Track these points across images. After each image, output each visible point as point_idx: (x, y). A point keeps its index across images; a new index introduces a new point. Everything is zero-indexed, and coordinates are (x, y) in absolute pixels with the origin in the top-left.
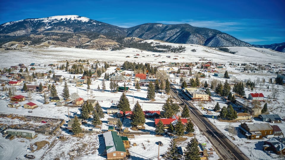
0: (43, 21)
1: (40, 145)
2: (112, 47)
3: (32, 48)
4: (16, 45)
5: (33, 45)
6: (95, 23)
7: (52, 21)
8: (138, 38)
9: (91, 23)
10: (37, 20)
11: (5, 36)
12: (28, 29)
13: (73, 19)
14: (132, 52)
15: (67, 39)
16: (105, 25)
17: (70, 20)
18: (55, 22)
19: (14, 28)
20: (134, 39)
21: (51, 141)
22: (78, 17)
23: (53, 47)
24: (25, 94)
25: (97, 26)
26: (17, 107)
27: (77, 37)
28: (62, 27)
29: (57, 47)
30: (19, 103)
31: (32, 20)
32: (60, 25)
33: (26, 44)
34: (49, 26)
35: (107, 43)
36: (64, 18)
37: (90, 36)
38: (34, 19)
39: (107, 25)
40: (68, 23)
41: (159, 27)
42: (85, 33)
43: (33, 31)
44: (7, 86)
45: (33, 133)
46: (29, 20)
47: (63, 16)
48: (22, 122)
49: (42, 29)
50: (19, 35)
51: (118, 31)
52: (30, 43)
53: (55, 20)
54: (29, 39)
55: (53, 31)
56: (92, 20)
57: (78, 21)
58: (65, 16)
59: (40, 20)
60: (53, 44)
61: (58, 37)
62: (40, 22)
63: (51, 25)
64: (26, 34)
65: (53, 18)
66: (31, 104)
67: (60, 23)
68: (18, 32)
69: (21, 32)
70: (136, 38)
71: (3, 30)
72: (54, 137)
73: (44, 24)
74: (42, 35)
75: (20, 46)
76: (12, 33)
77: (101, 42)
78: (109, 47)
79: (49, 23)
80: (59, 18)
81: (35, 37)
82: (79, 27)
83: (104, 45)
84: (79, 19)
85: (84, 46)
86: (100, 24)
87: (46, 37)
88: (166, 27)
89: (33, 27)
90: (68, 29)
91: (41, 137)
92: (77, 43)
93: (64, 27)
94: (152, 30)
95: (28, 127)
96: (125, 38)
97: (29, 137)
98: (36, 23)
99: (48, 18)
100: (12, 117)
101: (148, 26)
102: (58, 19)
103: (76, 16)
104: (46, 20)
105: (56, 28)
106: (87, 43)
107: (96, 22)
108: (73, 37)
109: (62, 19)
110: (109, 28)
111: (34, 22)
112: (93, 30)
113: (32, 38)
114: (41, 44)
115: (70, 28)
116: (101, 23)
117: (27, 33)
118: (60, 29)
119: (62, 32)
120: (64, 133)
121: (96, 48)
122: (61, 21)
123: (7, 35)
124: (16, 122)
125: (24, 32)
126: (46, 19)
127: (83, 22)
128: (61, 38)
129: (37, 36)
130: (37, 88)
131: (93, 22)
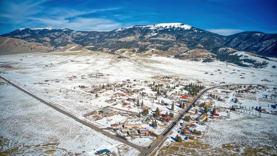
0: (150, 29)
1: (129, 118)
2: (206, 57)
3: (138, 56)
4: (126, 52)
5: (139, 53)
6: (196, 31)
7: (157, 28)
8: (232, 49)
9: (193, 31)
10: (145, 27)
11: (117, 41)
12: (137, 35)
13: (176, 27)
14: (218, 66)
15: (168, 48)
16: (205, 33)
17: (174, 27)
18: (160, 29)
19: (125, 34)
20: (229, 49)
21: (132, 118)
22: (181, 25)
23: (155, 56)
24: (128, 102)
25: (198, 33)
26: (125, 107)
27: (177, 46)
28: (166, 35)
29: (158, 56)
30: (126, 106)
31: (141, 27)
32: (164, 32)
33: (134, 51)
34: (155, 33)
35: (202, 54)
36: (168, 25)
37: (189, 45)
38: (143, 26)
39: (208, 32)
40: (172, 31)
41: (257, 36)
42: (186, 41)
43: (141, 37)
44: (121, 97)
45: (128, 115)
46: (138, 27)
47: (167, 24)
48: (126, 112)
49: (149, 36)
50: (129, 41)
51: (217, 39)
52: (137, 50)
53: (161, 27)
54: (137, 46)
55: (158, 38)
56: (194, 28)
57: (181, 29)
58: (169, 23)
59: (147, 27)
60: (156, 53)
61: (161, 45)
62: (147, 29)
63: (157, 32)
64: (135, 41)
65: (159, 25)
66: (129, 107)
67: (165, 31)
68: (128, 38)
69: (130, 38)
70: (230, 49)
71: (116, 36)
72: (133, 117)
73: (151, 31)
74: (148, 43)
75: (129, 54)
76: (123, 39)
77: (196, 52)
78: (203, 57)
79: (155, 30)
80: (164, 25)
81: (142, 43)
82: (181, 34)
83: (199, 55)
84: (182, 27)
85: (181, 56)
86: (201, 32)
87: (151, 44)
88: (264, 36)
89: (141, 33)
90: (171, 37)
91: (130, 117)
92: (176, 52)
93: (168, 35)
94: (249, 39)
95: (127, 114)
96: (220, 49)
97: (127, 116)
98: (144, 30)
99: (154, 25)
100: (123, 110)
101: (246, 34)
102: (163, 27)
103: (179, 24)
104: (152, 28)
105: (161, 35)
106: (184, 53)
107: (197, 29)
108: (173, 46)
109: (166, 27)
110: (209, 37)
111: (142, 29)
112: (194, 38)
113: (139, 45)
114: (146, 52)
115: (173, 35)
116: (202, 30)
117: (136, 39)
118: (164, 36)
119: (166, 39)
120: (136, 116)
121: (191, 59)
122: (166, 28)
123: (118, 40)
124: (124, 112)
125: (134, 38)
126: (152, 26)
127: (186, 29)
128: (163, 47)
129: (143, 43)
130: (133, 100)
131: (195, 30)
